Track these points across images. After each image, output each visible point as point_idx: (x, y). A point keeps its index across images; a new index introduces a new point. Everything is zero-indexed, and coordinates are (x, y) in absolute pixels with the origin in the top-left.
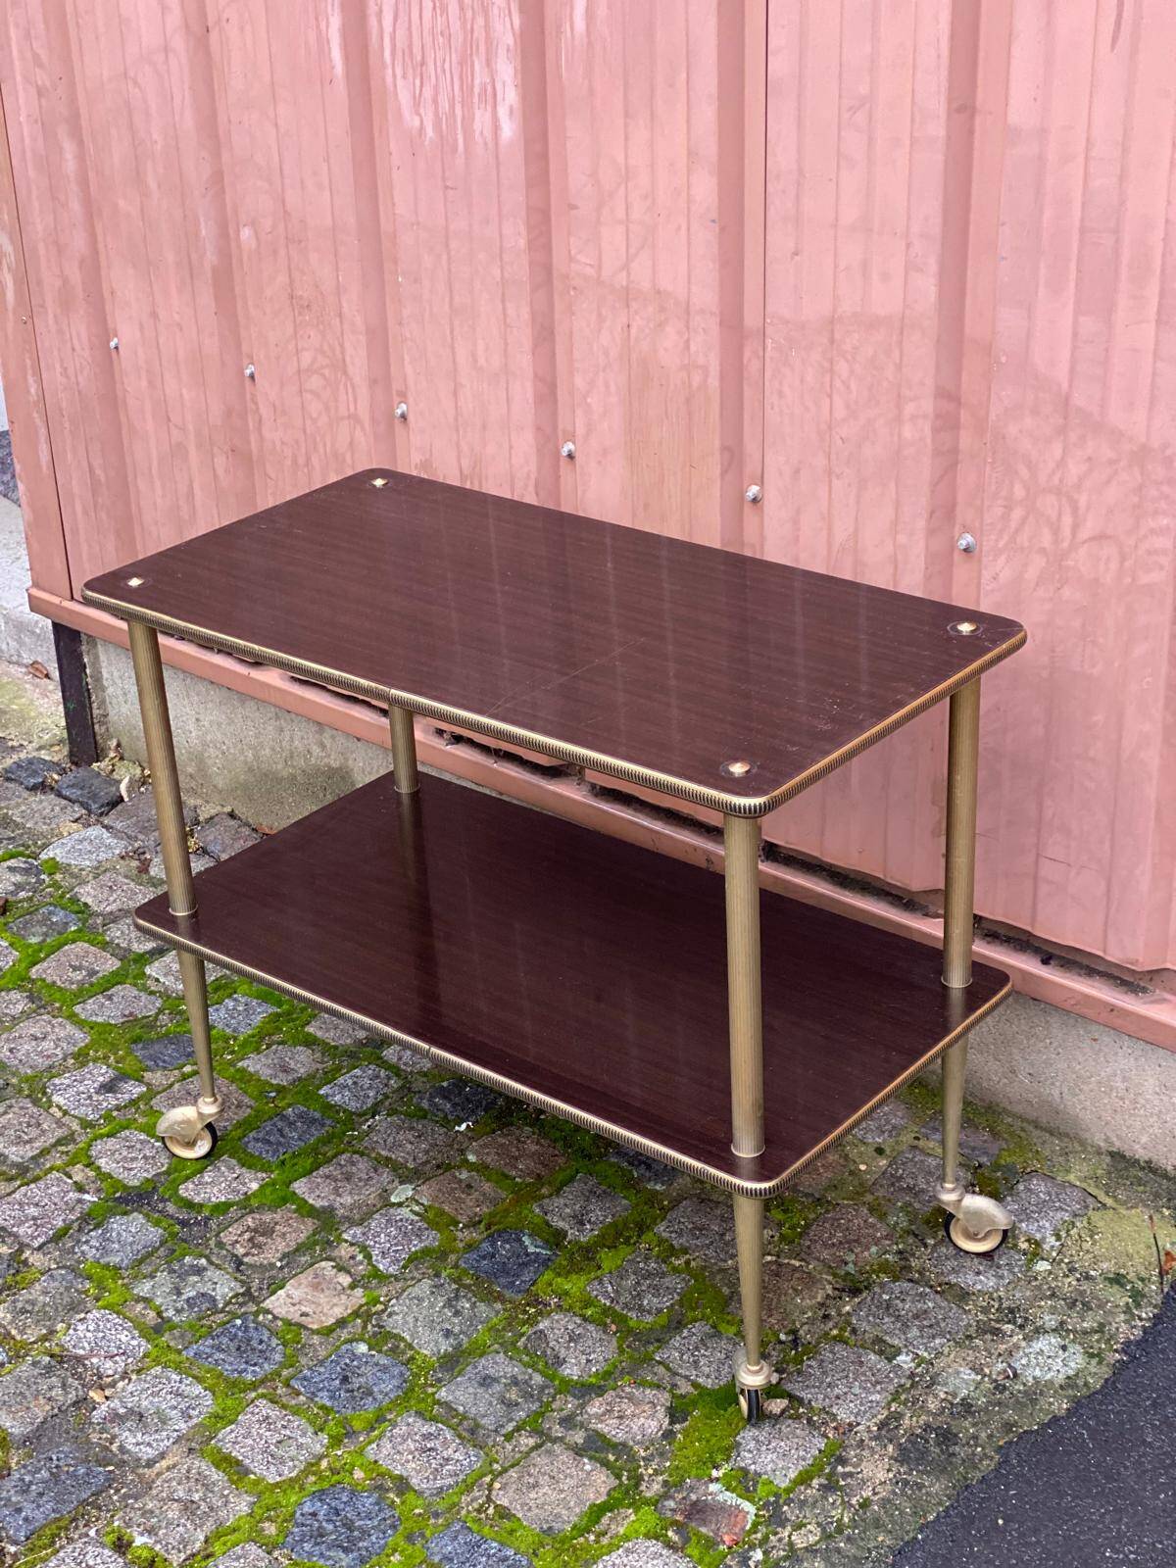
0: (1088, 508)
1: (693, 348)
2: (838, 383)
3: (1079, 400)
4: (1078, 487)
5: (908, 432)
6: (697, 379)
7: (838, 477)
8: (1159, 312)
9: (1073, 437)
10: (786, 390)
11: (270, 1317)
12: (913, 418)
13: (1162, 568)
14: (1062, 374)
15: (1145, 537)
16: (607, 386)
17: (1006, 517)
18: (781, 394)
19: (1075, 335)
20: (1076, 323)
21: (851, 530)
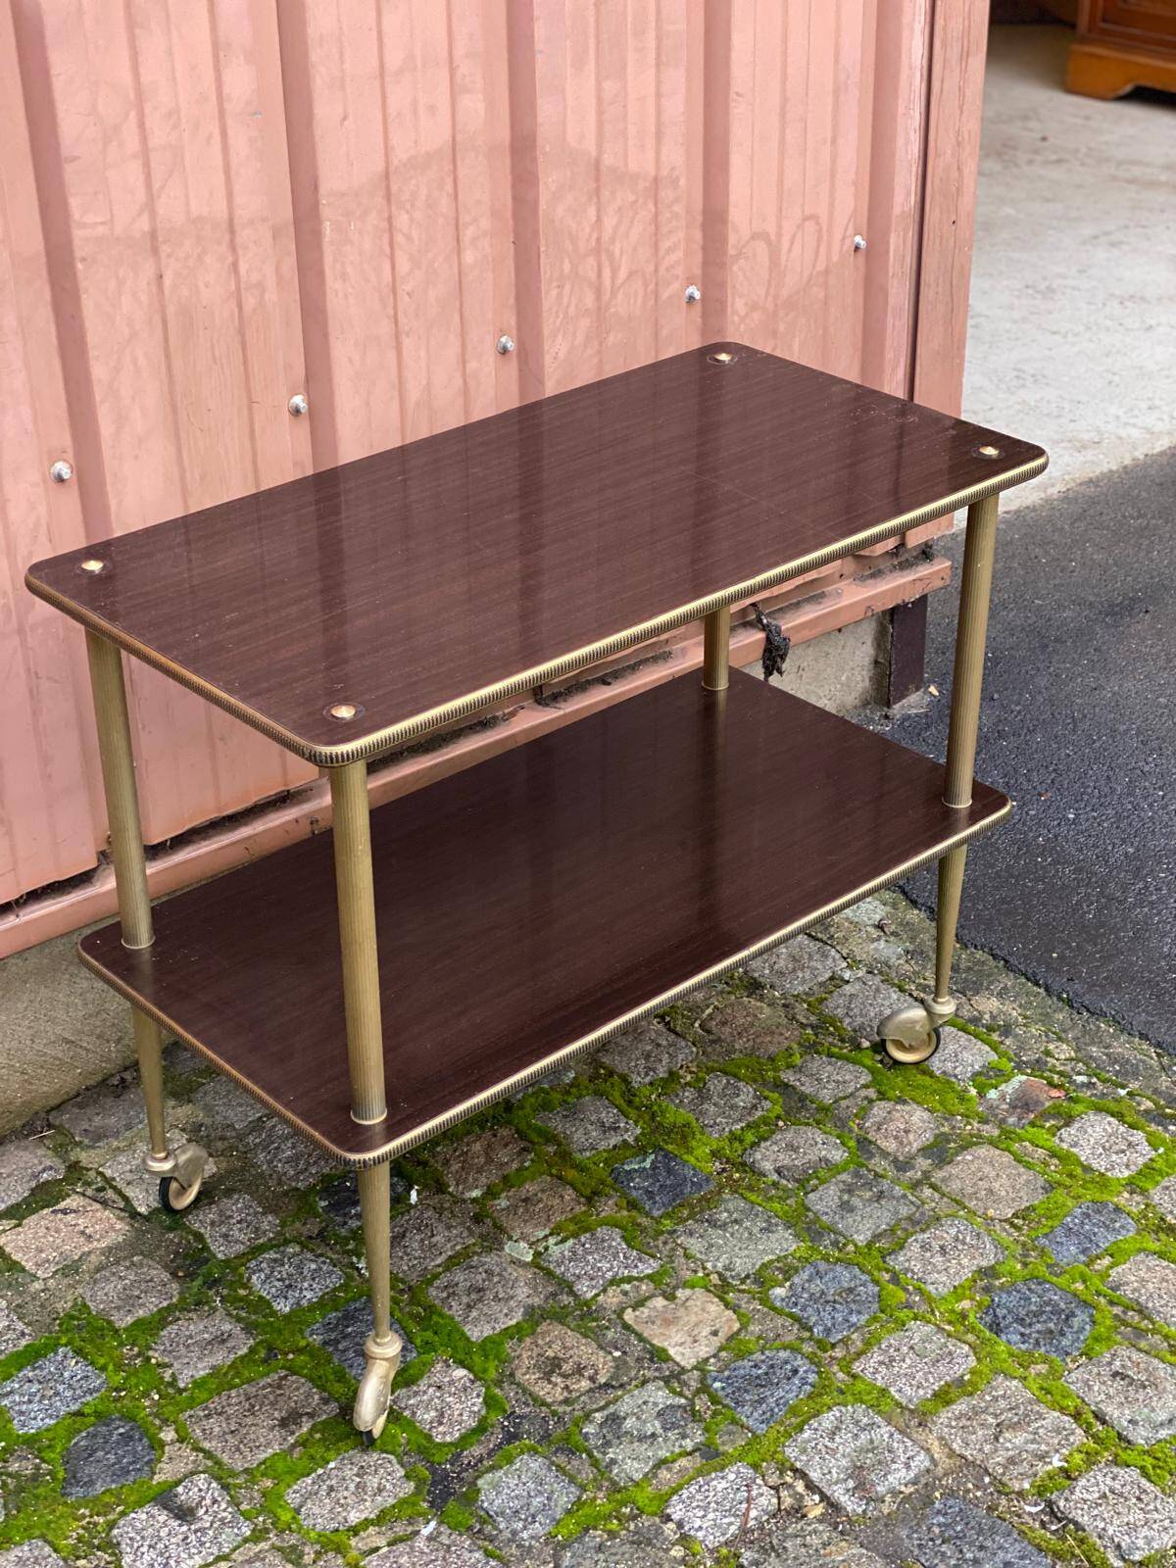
0: (621, 254)
1: (243, 267)
2: (399, 239)
3: (608, 160)
4: (613, 240)
5: (469, 257)
6: (250, 302)
7: (407, 335)
8: (658, 56)
9: (606, 194)
10: (349, 270)
11: (712, 1360)
12: (474, 240)
13: (677, 277)
14: (590, 145)
15: (663, 258)
16: (135, 361)
17: (560, 296)
18: (344, 276)
19: (599, 100)
20: (599, 89)
21: (424, 382)
